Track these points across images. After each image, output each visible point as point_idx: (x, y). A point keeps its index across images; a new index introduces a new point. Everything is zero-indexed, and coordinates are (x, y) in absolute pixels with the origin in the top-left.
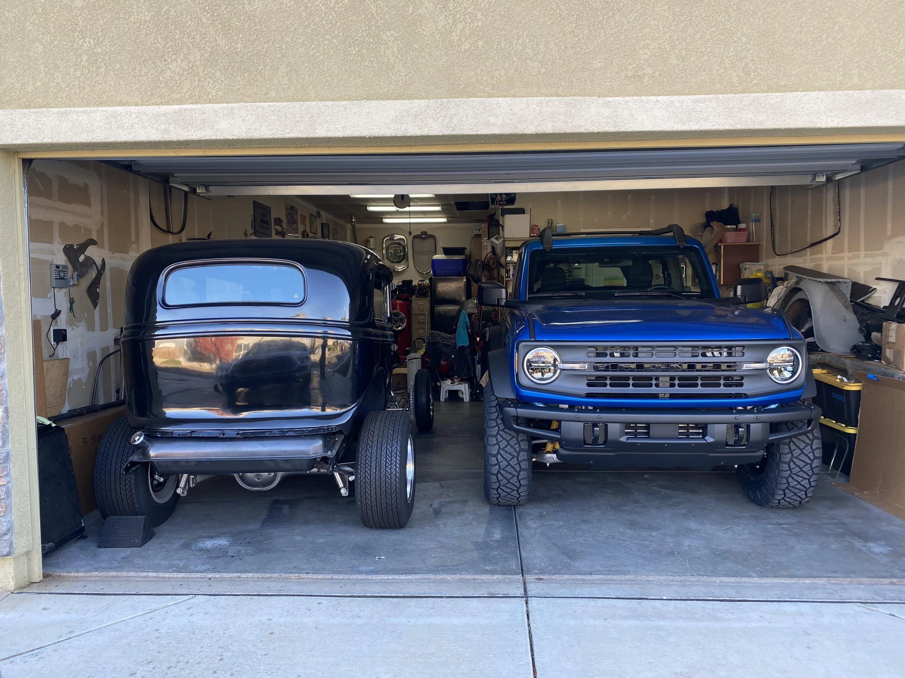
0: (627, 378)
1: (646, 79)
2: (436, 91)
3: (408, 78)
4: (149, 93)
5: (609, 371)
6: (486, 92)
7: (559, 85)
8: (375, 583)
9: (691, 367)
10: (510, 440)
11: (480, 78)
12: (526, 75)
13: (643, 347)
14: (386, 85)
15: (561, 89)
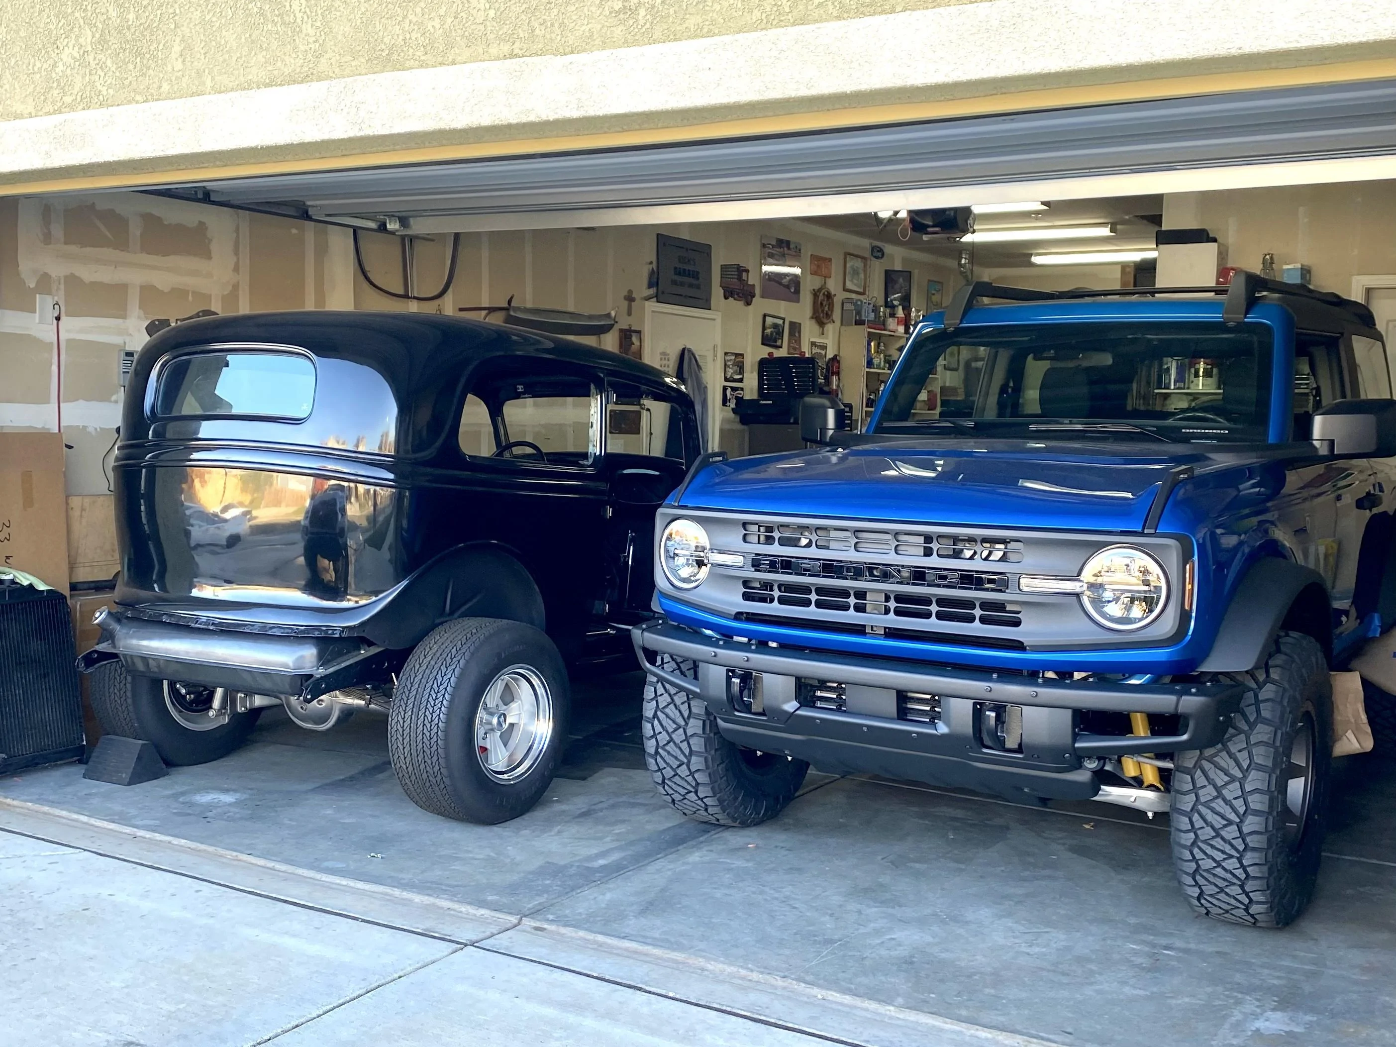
0: (807, 590)
1: (642, 12)
2: (353, 63)
3: (317, 45)
4: (43, 98)
5: (777, 572)
6: (416, 60)
7: (515, 36)
8: (323, 886)
9: (919, 575)
10: (675, 694)
11: (408, 36)
12: (470, 23)
13: (836, 529)
14: (292, 61)
15: (517, 45)
